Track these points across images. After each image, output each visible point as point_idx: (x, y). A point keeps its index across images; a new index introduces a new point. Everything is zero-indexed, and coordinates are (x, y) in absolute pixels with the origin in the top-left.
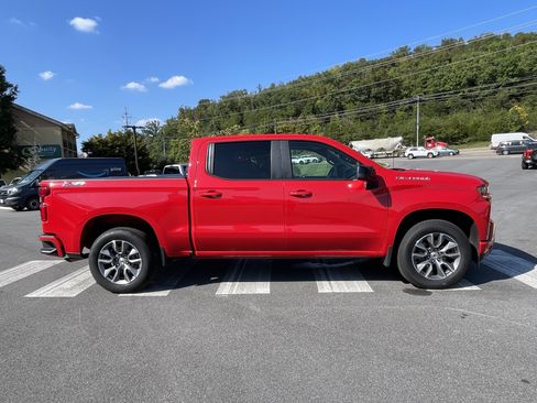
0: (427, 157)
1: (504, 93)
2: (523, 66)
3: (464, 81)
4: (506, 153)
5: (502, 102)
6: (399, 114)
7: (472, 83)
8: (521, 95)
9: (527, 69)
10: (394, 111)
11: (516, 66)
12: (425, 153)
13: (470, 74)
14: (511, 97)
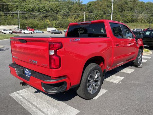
0: (30, 33)
1: (42, 15)
2: (46, 8)
3: (31, 9)
4: (53, 33)
5: (42, 18)
6: (9, 17)
7: (33, 10)
8: (47, 17)
9: (47, 9)
10: (6, 16)
11: (45, 8)
12: (29, 32)
13: (32, 7)
14: (44, 16)
